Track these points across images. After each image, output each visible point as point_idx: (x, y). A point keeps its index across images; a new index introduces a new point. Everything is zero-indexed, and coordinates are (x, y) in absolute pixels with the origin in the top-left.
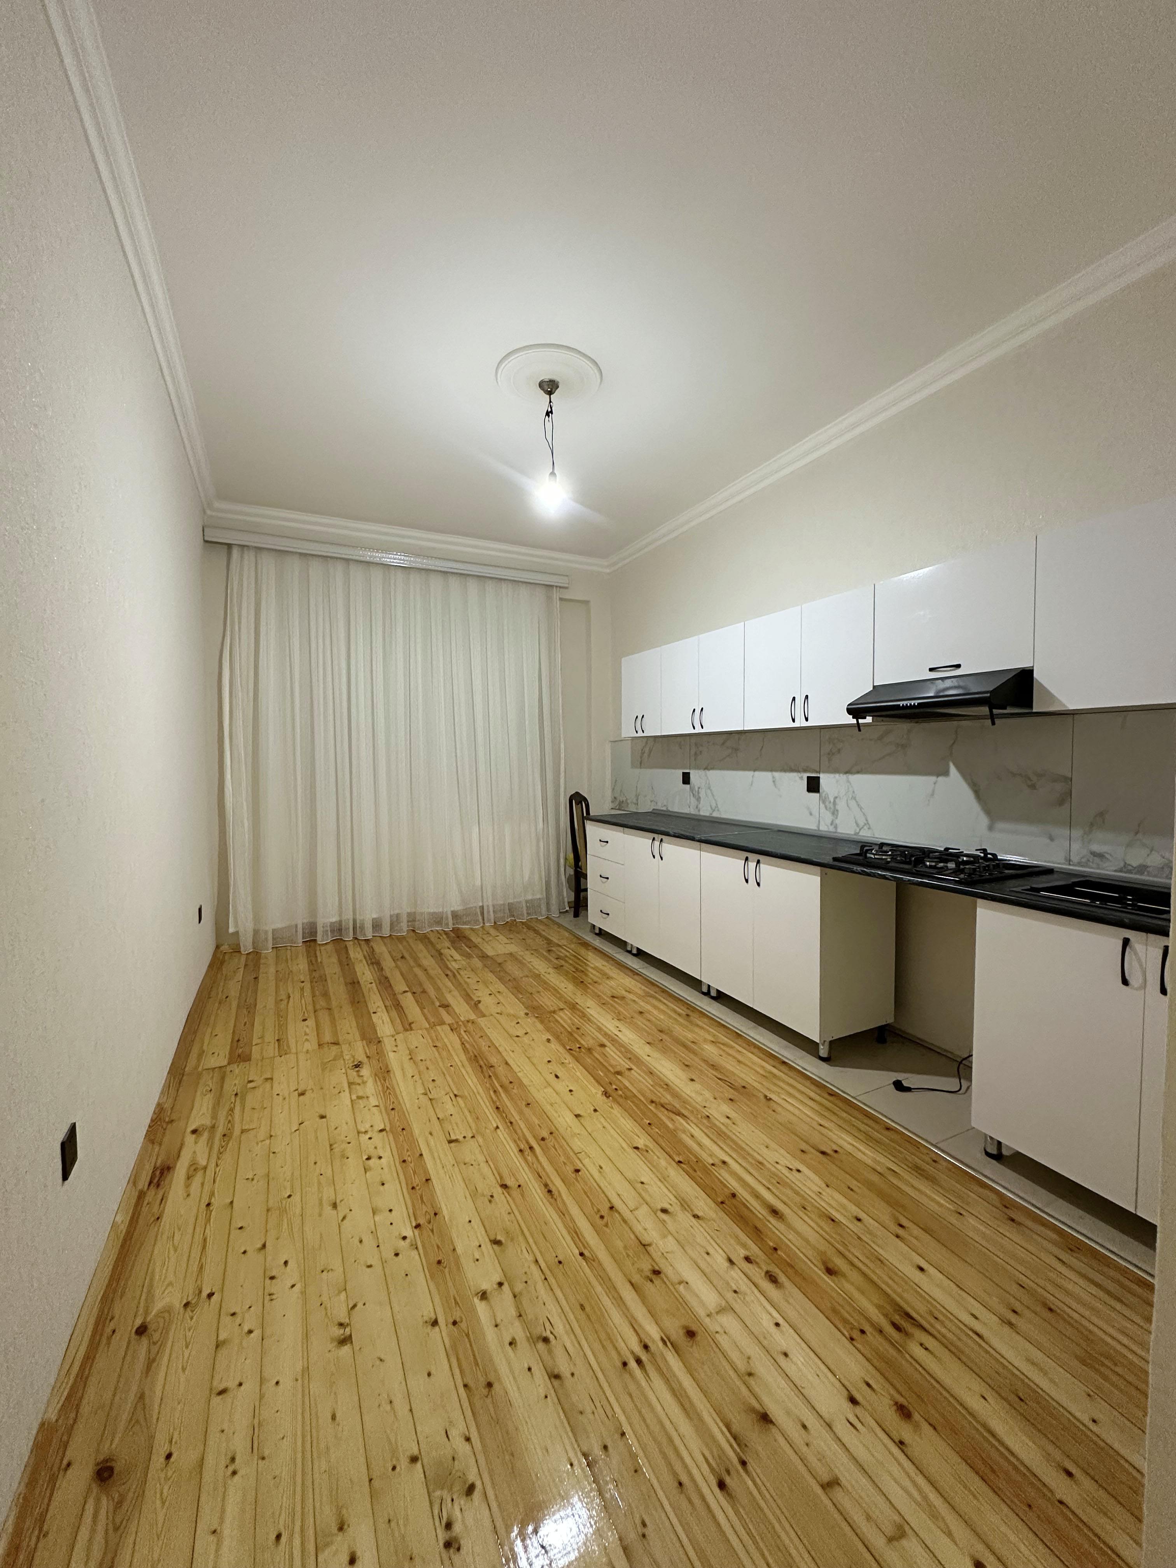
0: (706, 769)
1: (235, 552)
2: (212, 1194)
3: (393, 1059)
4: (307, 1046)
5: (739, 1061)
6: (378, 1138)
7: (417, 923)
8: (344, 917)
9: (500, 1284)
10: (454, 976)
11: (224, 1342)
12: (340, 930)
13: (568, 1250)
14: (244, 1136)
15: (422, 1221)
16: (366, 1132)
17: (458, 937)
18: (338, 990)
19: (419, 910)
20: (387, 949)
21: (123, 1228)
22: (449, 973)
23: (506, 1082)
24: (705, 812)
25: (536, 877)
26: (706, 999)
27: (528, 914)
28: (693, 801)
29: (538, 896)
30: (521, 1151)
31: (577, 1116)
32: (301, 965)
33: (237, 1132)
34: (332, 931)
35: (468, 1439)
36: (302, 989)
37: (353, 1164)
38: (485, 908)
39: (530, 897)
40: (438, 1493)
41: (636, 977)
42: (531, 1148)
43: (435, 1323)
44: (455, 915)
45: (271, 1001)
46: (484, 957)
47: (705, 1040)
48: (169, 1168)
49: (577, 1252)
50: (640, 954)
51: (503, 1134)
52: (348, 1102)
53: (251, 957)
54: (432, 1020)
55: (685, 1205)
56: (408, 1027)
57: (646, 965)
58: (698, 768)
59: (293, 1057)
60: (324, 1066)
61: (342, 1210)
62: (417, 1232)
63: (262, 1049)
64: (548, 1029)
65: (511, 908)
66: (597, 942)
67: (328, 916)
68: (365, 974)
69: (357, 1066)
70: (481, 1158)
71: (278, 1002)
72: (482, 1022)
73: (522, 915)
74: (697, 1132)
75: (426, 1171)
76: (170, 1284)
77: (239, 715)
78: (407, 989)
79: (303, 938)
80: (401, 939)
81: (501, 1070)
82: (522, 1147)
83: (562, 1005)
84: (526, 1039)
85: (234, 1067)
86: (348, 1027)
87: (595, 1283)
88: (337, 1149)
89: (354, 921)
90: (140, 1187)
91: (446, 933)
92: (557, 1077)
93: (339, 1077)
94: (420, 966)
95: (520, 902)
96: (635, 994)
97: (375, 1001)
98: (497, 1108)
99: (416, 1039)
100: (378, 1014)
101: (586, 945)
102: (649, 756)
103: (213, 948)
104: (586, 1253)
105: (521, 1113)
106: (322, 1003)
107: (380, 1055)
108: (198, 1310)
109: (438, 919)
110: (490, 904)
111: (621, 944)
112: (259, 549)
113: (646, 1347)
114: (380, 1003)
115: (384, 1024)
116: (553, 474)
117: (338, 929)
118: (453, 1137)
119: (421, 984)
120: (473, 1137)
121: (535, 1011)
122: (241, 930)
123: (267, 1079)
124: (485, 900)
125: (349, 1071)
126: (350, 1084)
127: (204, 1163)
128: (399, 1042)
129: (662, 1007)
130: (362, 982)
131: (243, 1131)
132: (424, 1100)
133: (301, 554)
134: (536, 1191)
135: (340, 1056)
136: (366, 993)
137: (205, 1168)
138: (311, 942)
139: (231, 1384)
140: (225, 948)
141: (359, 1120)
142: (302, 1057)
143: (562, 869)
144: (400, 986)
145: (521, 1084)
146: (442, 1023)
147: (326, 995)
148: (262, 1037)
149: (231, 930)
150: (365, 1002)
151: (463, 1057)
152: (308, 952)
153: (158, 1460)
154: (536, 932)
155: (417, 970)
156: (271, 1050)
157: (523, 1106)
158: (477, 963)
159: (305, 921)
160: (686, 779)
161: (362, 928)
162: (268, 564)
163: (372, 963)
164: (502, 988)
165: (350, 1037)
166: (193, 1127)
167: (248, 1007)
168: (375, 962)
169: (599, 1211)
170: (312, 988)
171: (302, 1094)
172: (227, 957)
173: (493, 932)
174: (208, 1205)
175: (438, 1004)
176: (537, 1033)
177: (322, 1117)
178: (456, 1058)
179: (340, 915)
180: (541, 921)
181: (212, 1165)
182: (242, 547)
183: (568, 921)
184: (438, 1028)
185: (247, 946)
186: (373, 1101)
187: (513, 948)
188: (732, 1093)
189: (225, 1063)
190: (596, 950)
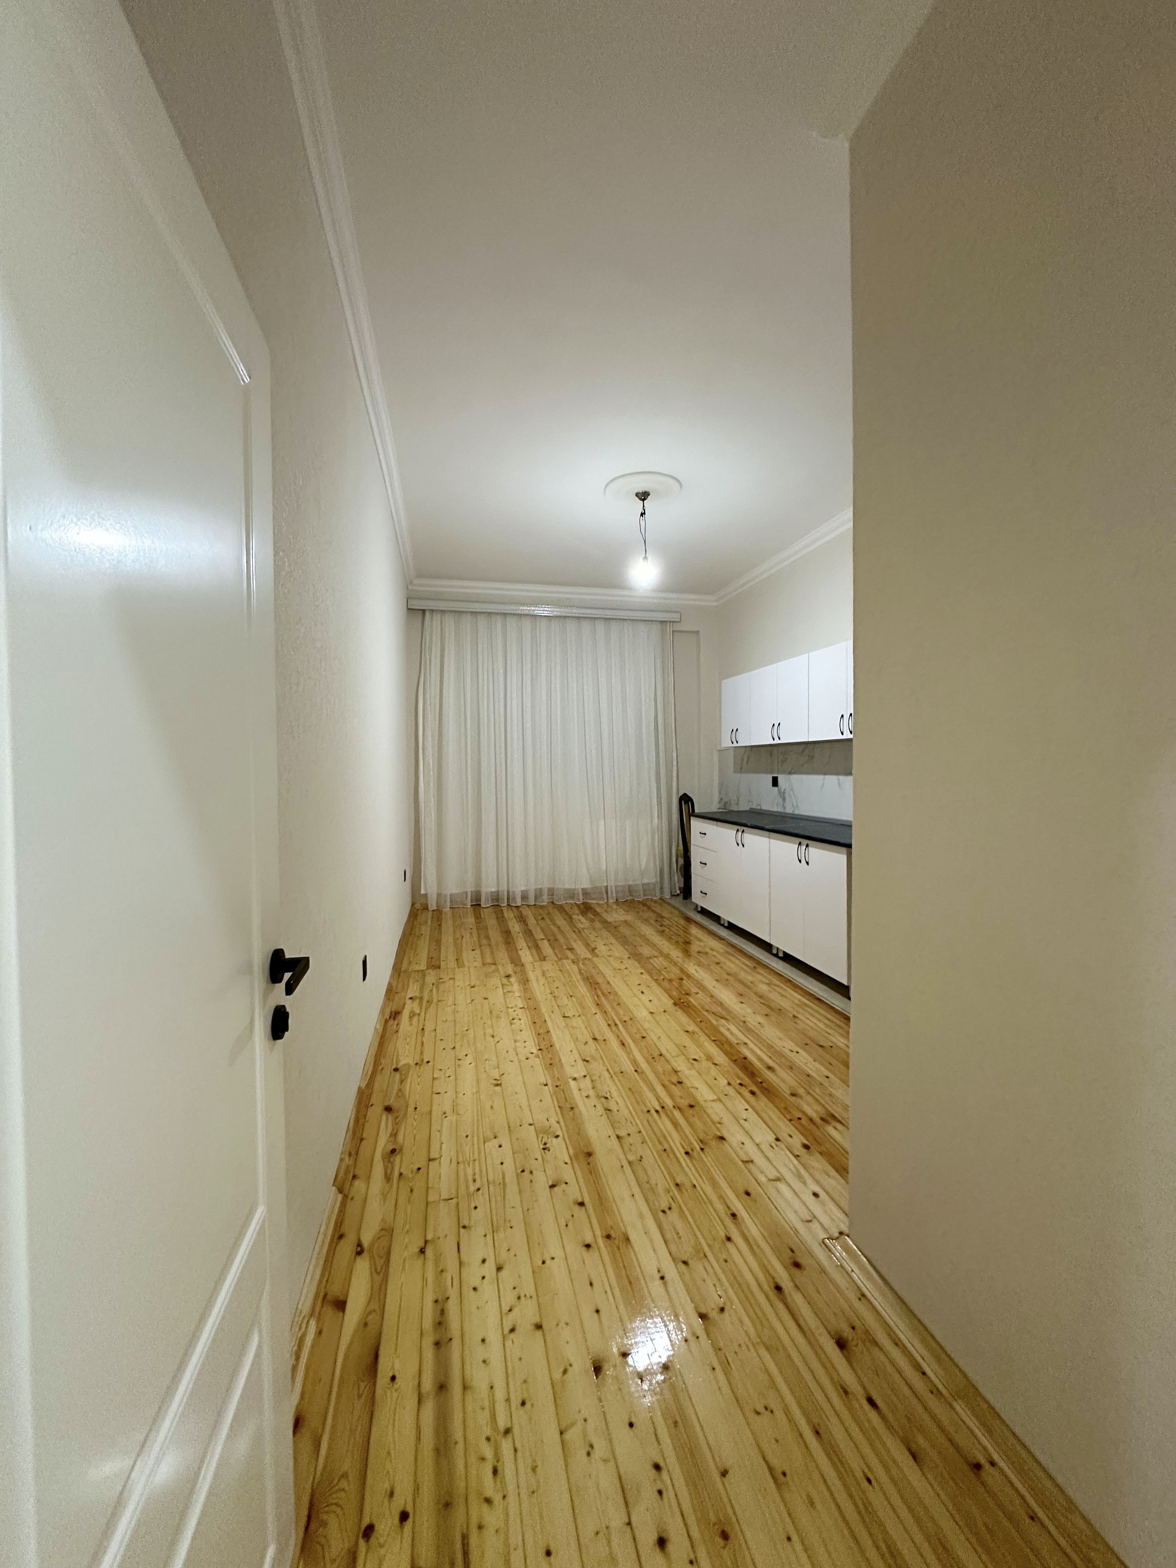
0: (790, 773)
1: (427, 614)
2: (424, 1025)
3: (531, 976)
4: (475, 964)
5: (782, 995)
6: (519, 1011)
7: (555, 897)
8: (501, 889)
9: (585, 1076)
10: (580, 932)
11: (436, 1078)
12: (498, 900)
13: (629, 1068)
14: (439, 1003)
15: (542, 1047)
16: (512, 1008)
17: (586, 909)
18: (495, 935)
19: (558, 885)
20: (532, 913)
21: (380, 1031)
22: (576, 930)
23: (606, 992)
24: (789, 810)
25: (652, 864)
26: (775, 959)
27: (645, 895)
28: (781, 800)
29: (653, 881)
30: (609, 1025)
31: (651, 1013)
32: (471, 920)
33: (435, 1000)
34: (492, 900)
35: (558, 1122)
36: (471, 933)
37: (504, 1022)
38: (609, 888)
39: (646, 881)
40: (541, 1135)
41: (722, 941)
42: (616, 1025)
43: (546, 1085)
44: (585, 893)
45: (451, 939)
46: (605, 922)
47: (762, 982)
48: (399, 1013)
49: (633, 1070)
50: (732, 927)
51: (599, 1017)
52: (502, 993)
53: (435, 913)
54: (560, 956)
55: (709, 1058)
56: (543, 959)
57: (733, 934)
58: (784, 773)
59: (466, 969)
60: (486, 975)
61: (497, 1039)
62: (539, 1052)
63: (447, 964)
64: (642, 967)
65: (630, 889)
66: (698, 918)
67: (489, 887)
68: (515, 927)
69: (508, 976)
70: (583, 1026)
71: (455, 940)
72: (595, 959)
73: (640, 895)
74: (732, 1028)
75: (547, 1027)
76: (407, 1056)
77: (429, 733)
78: (543, 937)
79: (471, 902)
80: (542, 907)
81: (604, 986)
82: (610, 1023)
83: (656, 954)
84: (626, 972)
85: (430, 971)
86: (502, 955)
87: (640, 1081)
88: (494, 1013)
89: (508, 892)
90: (385, 1017)
91: (578, 905)
92: (642, 993)
93: (496, 981)
94: (554, 924)
95: (637, 885)
96: (718, 952)
97: (521, 943)
98: (598, 1004)
99: (547, 965)
100: (523, 950)
101: (688, 920)
102: (747, 763)
103: (411, 904)
104: (638, 1070)
105: (613, 1008)
106: (484, 942)
107: (523, 972)
108: (422, 1067)
109: (571, 894)
110: (613, 883)
111: (716, 918)
112: (443, 612)
113: (663, 1107)
114: (525, 944)
115: (526, 956)
116: (645, 558)
117: (496, 898)
118: (566, 1015)
119: (554, 936)
120: (579, 1016)
121: (636, 956)
122: (429, 892)
123: (451, 979)
124: (609, 881)
125: (503, 979)
126: (503, 985)
127: (418, 1012)
128: (535, 966)
129: (737, 962)
130: (512, 932)
131: (439, 1001)
132: (550, 997)
133: (472, 612)
134: (614, 1044)
135: (498, 970)
136: (515, 938)
137: (419, 1015)
138: (477, 905)
139: (443, 1092)
140: (418, 906)
141: (508, 1003)
142: (472, 970)
143: (674, 859)
144: (539, 935)
145: (616, 994)
146: (568, 958)
147: (488, 937)
148: (447, 957)
149: (423, 892)
150: (514, 943)
151: (579, 977)
152: (474, 912)
153: (411, 1109)
154: (649, 908)
155: (552, 927)
156: (452, 964)
157: (615, 1004)
158: (598, 925)
159: (473, 890)
160: (775, 782)
161: (514, 898)
162: (450, 621)
163: (520, 921)
164: (613, 941)
165: (504, 962)
166: (410, 996)
167: (438, 942)
168: (522, 919)
169: (652, 1054)
170: (478, 934)
171: (473, 987)
172: (419, 912)
173: (615, 907)
174: (423, 1029)
175: (565, 947)
176: (634, 968)
177: (485, 999)
178: (574, 977)
179: (498, 886)
180: (655, 902)
181: (423, 1014)
182: (432, 611)
183: (678, 902)
184: (564, 961)
185: (433, 906)
186: (517, 994)
187: (629, 918)
188: (768, 1011)
189: (425, 968)
190: (697, 924)
